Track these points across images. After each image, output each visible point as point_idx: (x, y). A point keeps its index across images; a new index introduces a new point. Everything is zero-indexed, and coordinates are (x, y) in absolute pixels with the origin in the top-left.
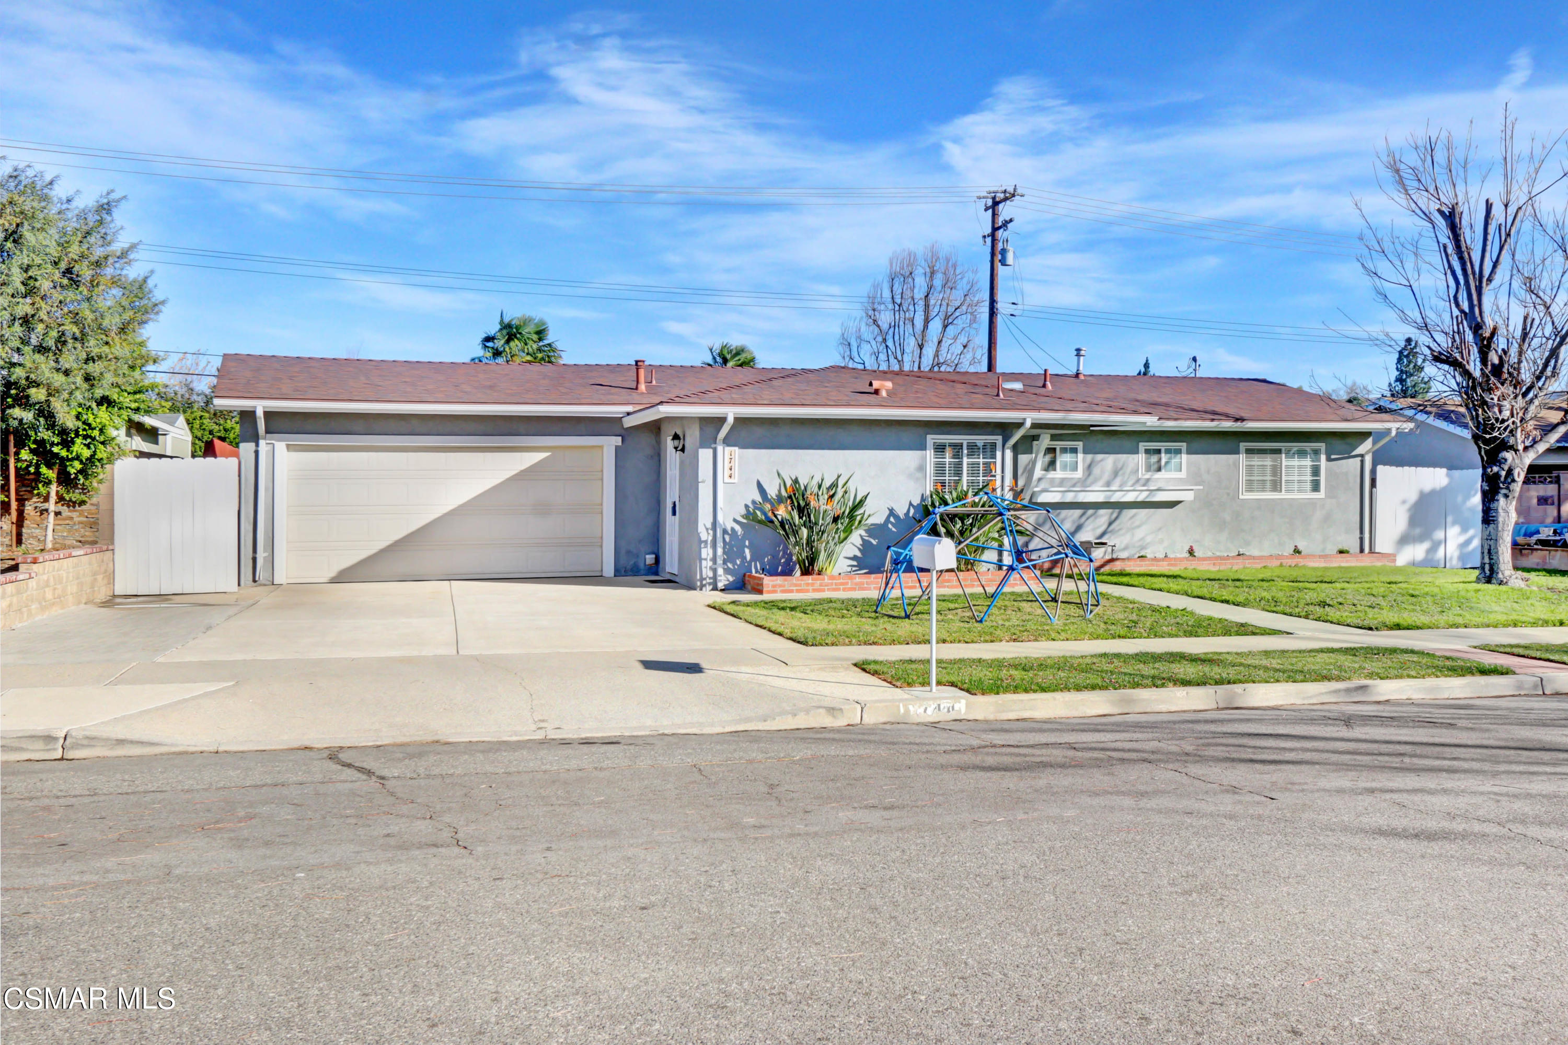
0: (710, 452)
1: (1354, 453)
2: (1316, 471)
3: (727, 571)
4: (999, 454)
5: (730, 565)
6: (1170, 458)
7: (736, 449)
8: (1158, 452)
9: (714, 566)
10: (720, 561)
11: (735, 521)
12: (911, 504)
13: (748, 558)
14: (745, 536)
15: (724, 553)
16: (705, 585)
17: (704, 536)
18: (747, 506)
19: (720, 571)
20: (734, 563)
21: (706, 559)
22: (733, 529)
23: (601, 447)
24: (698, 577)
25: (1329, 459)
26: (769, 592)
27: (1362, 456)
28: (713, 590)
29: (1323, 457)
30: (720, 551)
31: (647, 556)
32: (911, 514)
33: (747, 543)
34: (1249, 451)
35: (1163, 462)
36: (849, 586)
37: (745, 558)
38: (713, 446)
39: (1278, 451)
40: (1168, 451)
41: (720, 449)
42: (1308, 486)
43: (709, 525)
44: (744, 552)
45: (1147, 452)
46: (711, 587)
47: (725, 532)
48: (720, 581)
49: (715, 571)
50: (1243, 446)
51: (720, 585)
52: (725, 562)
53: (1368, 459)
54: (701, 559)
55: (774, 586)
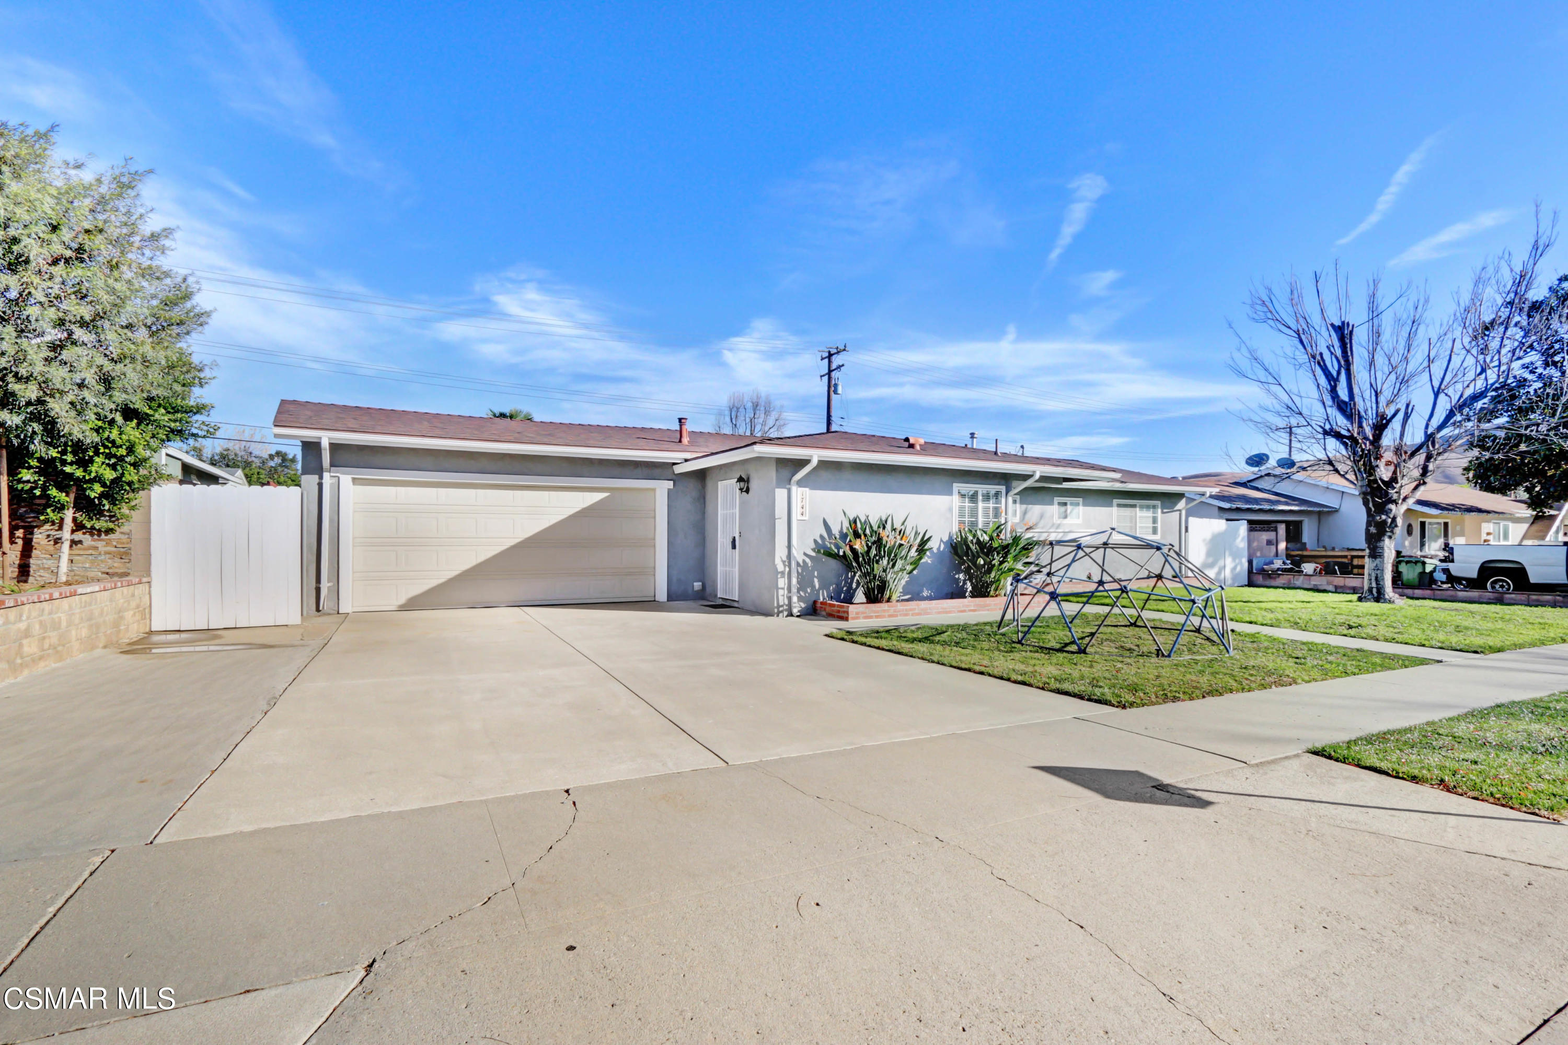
0: (785, 491)
1: (1175, 509)
2: (1155, 520)
3: (800, 599)
4: (1003, 500)
5: (802, 593)
6: (1073, 509)
7: (807, 489)
8: (1065, 504)
9: (790, 595)
10: (794, 590)
11: (805, 554)
12: (941, 540)
13: (817, 586)
14: (814, 568)
15: (798, 582)
16: (782, 612)
17: (780, 567)
18: (815, 541)
19: (795, 599)
20: (806, 592)
21: (783, 589)
22: (804, 561)
23: (654, 490)
24: (776, 605)
25: (1163, 513)
26: (854, 618)
27: (1180, 510)
28: (787, 616)
29: (1159, 510)
30: (794, 581)
31: (695, 584)
32: (942, 549)
33: (816, 574)
34: (1119, 505)
35: (1069, 511)
36: (916, 611)
37: (815, 587)
38: (788, 486)
39: (1134, 506)
40: (1072, 504)
41: (794, 489)
42: (1151, 530)
43: (785, 558)
44: (814, 581)
45: (1059, 504)
46: (786, 613)
47: (798, 564)
48: (795, 607)
49: (790, 599)
50: (1115, 501)
51: (795, 611)
52: (798, 592)
53: (1184, 512)
54: (778, 589)
55: (857, 613)
